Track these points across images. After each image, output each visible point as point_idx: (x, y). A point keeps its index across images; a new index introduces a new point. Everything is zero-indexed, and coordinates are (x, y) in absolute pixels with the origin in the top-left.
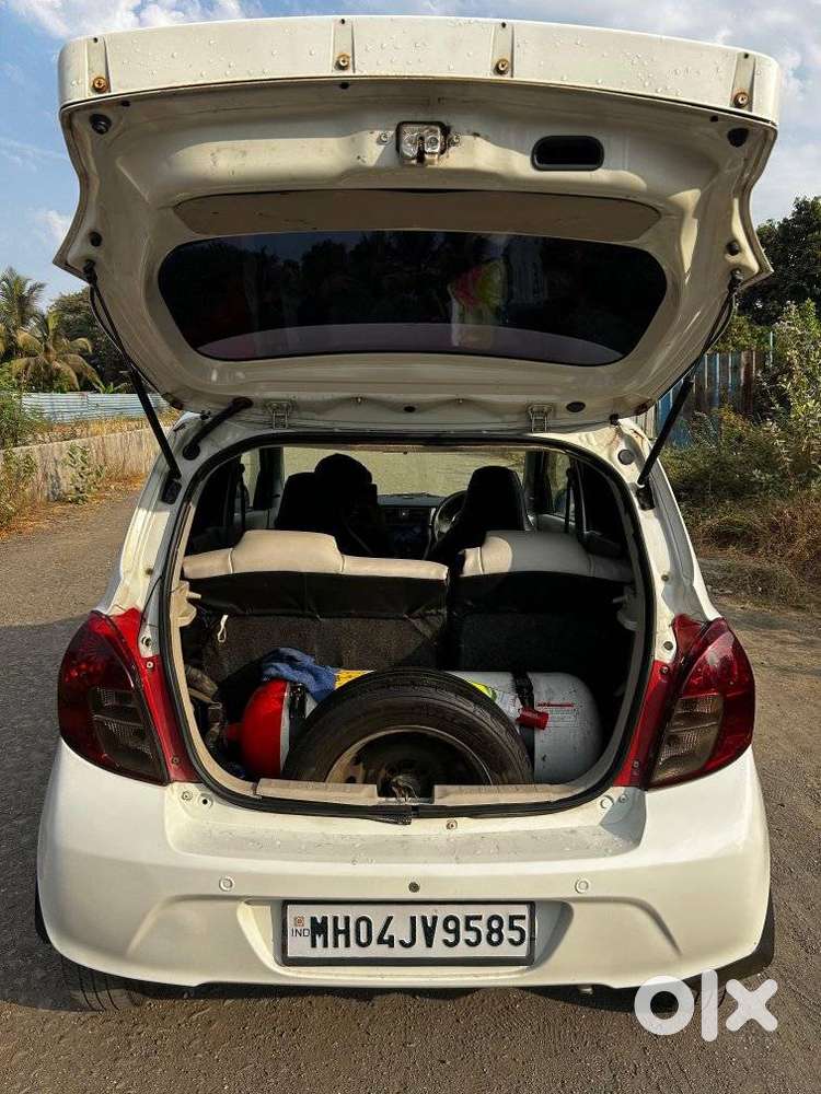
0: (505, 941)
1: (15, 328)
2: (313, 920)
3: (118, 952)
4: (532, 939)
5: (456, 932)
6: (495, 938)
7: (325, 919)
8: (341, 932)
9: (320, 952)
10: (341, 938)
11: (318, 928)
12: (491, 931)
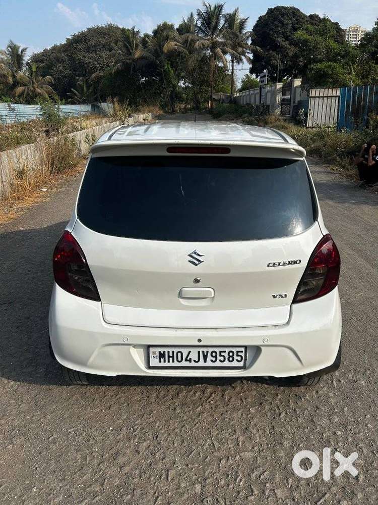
0: (235, 360)
1: (16, 72)
2: (160, 352)
3: (84, 364)
4: (245, 360)
5: (216, 357)
6: (231, 359)
7: (164, 352)
8: (171, 357)
9: (162, 364)
10: (171, 359)
11: (162, 355)
12: (230, 356)
